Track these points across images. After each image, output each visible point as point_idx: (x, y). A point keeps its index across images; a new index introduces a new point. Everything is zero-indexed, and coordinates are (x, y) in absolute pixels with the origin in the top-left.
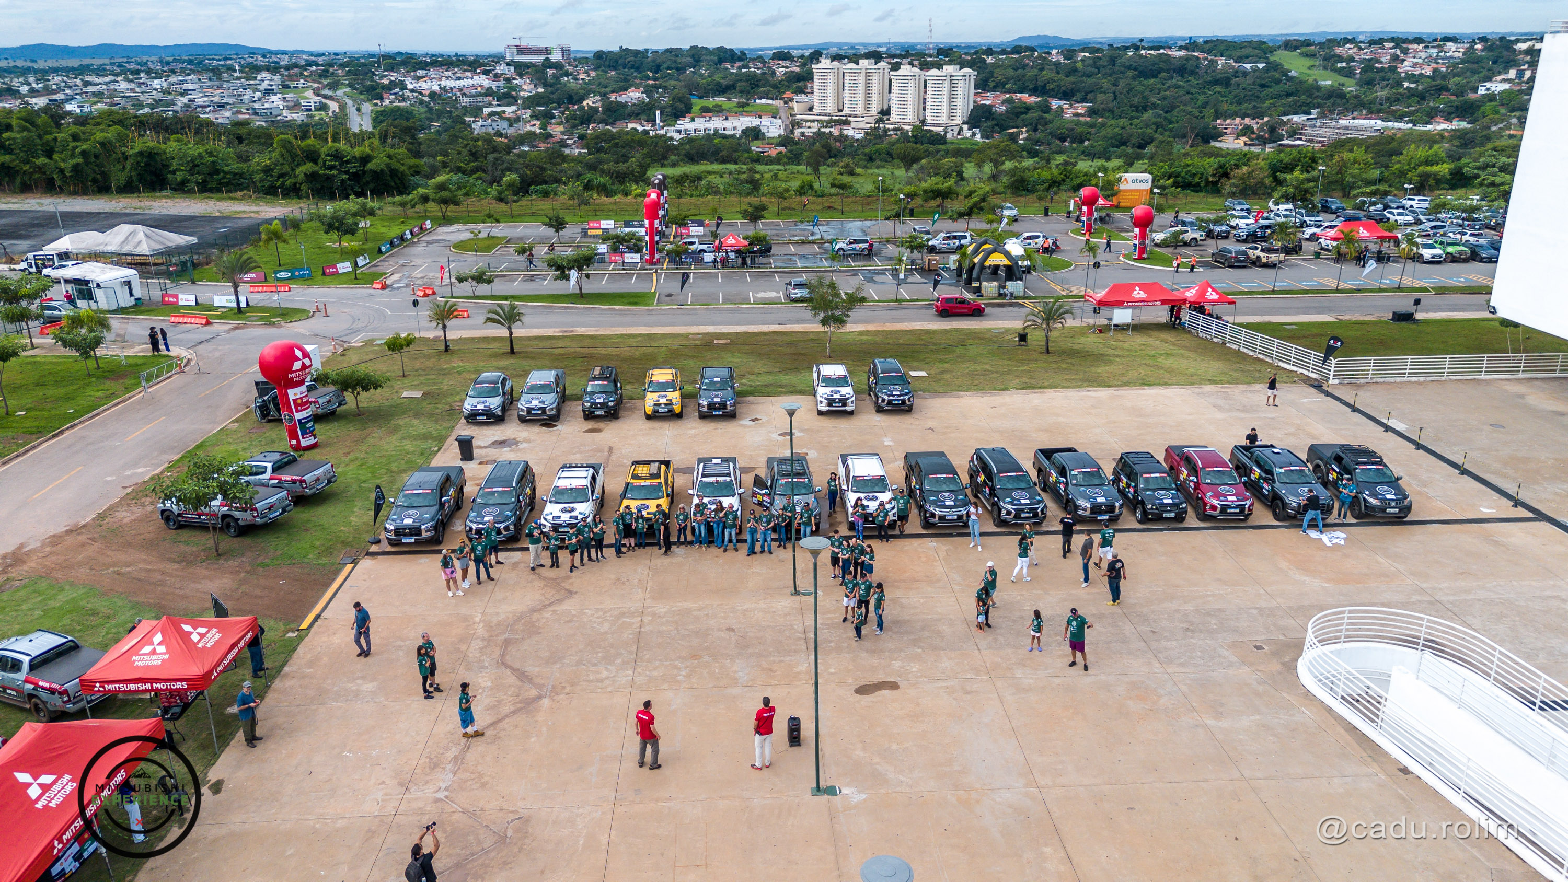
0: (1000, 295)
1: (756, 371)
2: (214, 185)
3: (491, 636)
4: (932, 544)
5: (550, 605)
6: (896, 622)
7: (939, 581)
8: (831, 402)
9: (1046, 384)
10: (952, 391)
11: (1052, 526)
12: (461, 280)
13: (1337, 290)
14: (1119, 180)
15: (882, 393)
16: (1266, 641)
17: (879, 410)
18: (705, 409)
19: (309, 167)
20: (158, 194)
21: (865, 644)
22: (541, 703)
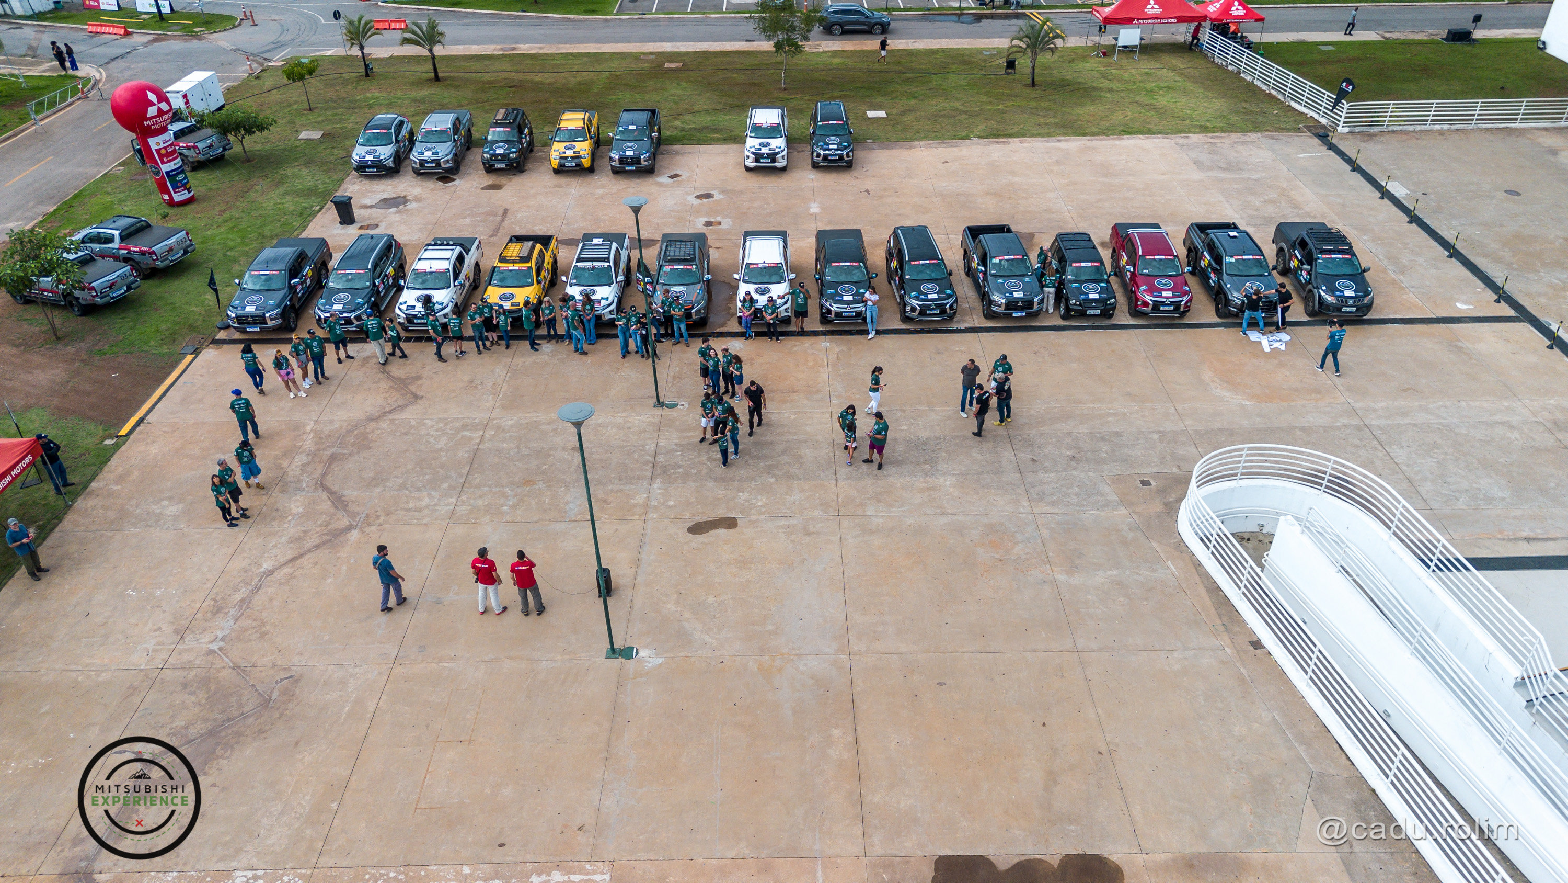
1: (696, 108)
3: (319, 450)
4: (824, 343)
5: (390, 412)
7: (818, 391)
8: (758, 157)
10: (905, 139)
11: (965, 321)
15: (818, 145)
16: (1155, 475)
17: (815, 166)
18: (617, 164)
22: (349, 535)
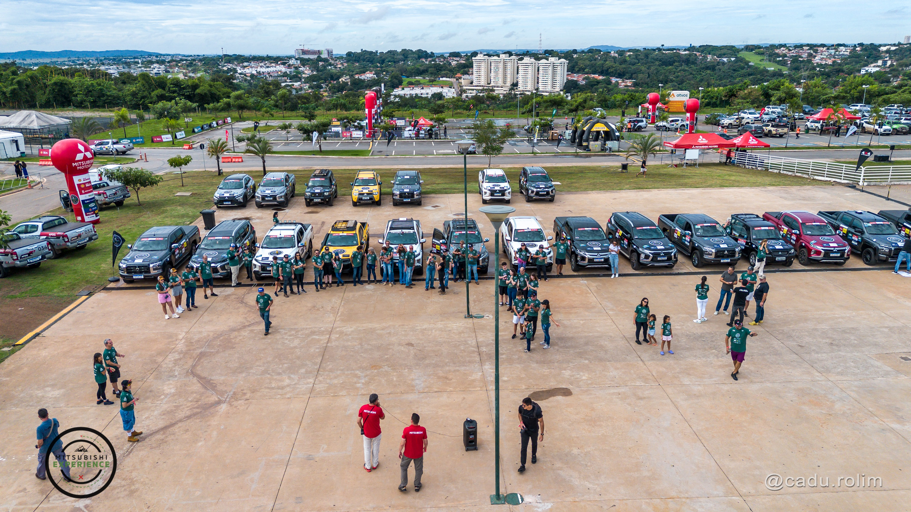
0: (602, 150)
2: (101, 103)
3: (189, 350)
4: (583, 282)
6: (561, 339)
7: (594, 307)
8: (493, 192)
9: (650, 187)
10: (581, 191)
11: (681, 269)
12: (240, 140)
13: (829, 147)
14: (669, 94)
15: (531, 186)
17: (530, 200)
18: (397, 197)
19: (159, 91)
20: (66, 109)
21: (535, 356)
